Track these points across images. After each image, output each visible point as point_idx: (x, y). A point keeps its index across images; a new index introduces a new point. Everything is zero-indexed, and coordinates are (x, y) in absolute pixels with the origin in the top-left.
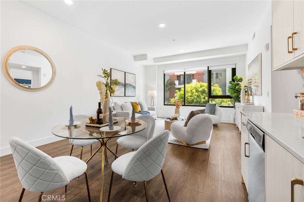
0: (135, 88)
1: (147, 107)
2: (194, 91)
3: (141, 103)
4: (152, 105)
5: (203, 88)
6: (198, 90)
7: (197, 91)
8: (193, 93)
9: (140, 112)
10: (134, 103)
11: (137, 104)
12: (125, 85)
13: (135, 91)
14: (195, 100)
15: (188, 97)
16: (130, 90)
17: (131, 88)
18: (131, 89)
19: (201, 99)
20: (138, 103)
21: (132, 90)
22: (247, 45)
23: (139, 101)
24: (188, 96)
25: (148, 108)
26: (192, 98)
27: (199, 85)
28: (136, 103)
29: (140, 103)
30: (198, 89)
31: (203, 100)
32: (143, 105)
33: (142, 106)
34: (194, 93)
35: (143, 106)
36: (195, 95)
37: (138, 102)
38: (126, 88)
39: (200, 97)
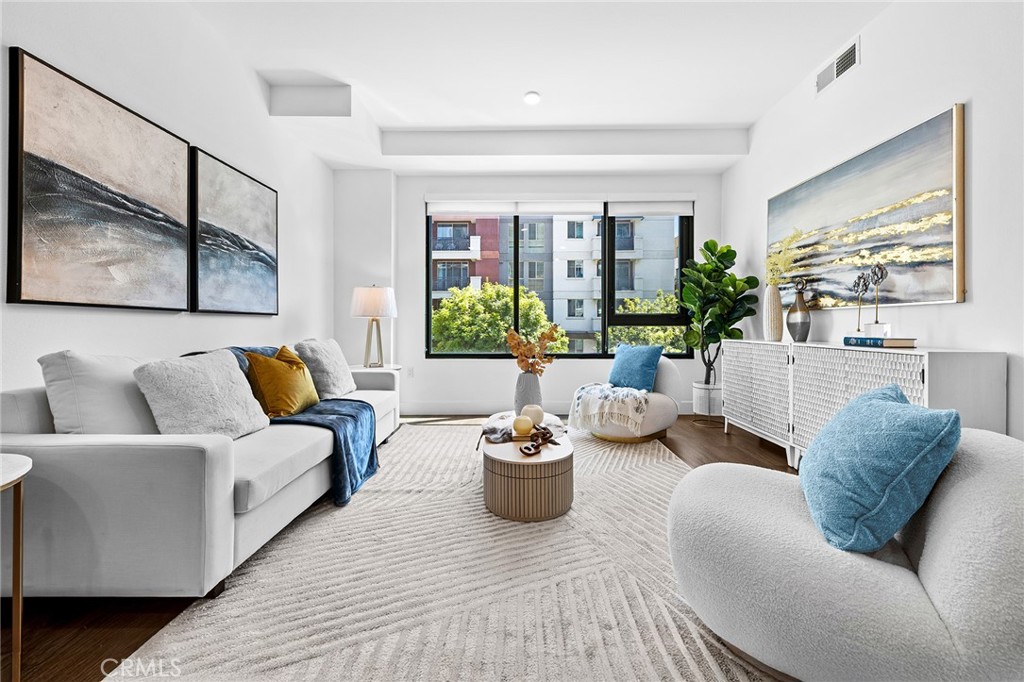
0: (271, 265)
1: (350, 371)
2: (480, 308)
3: (313, 350)
4: (374, 357)
5: (504, 301)
6: (491, 306)
7: (489, 309)
8: (479, 313)
9: (309, 407)
10: (263, 352)
11: (291, 362)
12: (194, 237)
13: (272, 284)
14: (482, 336)
15: (463, 327)
16: (234, 272)
17: (241, 260)
18: (247, 269)
19: (499, 331)
20: (294, 352)
21: (249, 274)
22: (748, 130)
23: (300, 341)
24: (463, 324)
25: (354, 375)
26: (475, 328)
27: (491, 290)
28: (281, 354)
29: (309, 353)
30: (489, 303)
31: (505, 334)
32: (327, 362)
33: (323, 371)
34: (481, 316)
35: (330, 368)
36: (483, 321)
37: (296, 350)
38: (201, 252)
39: (498, 325)
